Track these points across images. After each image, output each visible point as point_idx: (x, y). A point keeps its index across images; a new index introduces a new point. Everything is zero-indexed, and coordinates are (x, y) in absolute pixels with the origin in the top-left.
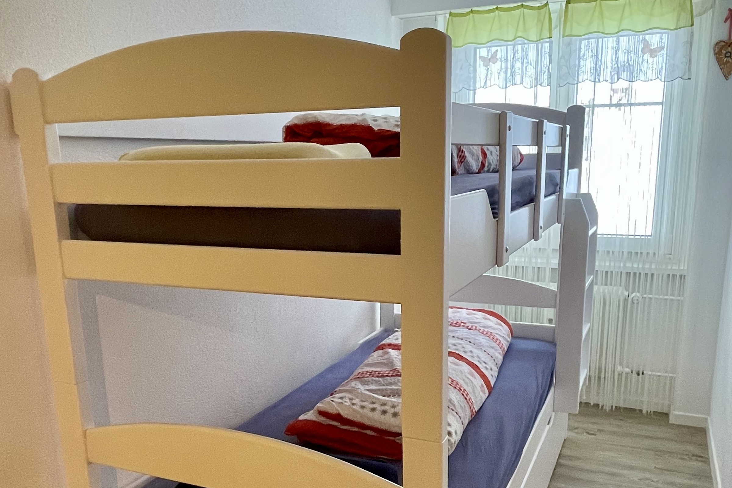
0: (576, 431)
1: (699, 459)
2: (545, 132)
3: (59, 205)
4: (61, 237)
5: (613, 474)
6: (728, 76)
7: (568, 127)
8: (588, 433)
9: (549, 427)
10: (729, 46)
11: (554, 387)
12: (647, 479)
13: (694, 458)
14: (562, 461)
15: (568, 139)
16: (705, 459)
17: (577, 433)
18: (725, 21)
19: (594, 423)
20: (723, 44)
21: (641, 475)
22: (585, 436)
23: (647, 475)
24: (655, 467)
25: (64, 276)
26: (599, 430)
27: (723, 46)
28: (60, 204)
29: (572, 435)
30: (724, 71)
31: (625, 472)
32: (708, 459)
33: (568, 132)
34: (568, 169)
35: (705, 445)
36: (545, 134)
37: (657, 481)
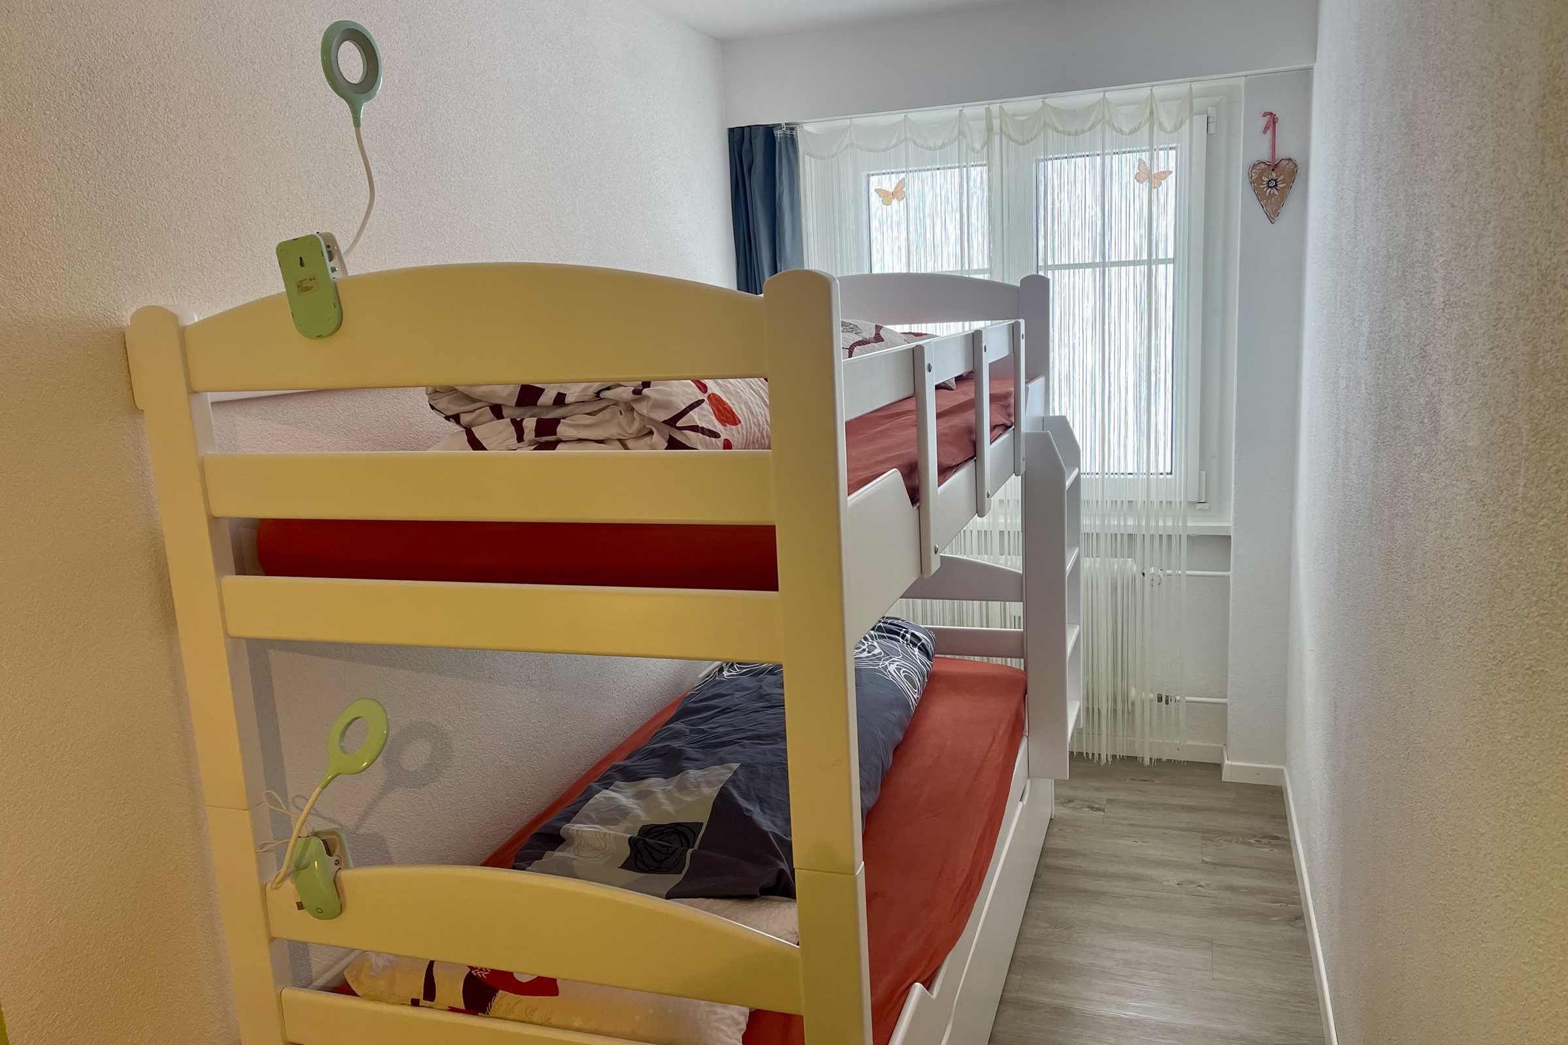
0: (1071, 805)
1: (1273, 842)
2: (985, 347)
3: (214, 521)
4: (220, 570)
5: (1135, 878)
6: (1275, 217)
7: (1022, 322)
8: (1092, 808)
9: (1023, 806)
10: (1273, 170)
11: (1028, 737)
12: (1191, 882)
13: (1264, 841)
14: (1050, 861)
15: (1023, 342)
16: (1283, 841)
17: (1074, 808)
18: (1265, 132)
19: (1099, 789)
20: (1263, 166)
21: (1182, 876)
22: (1087, 813)
23: (1191, 876)
24: (1203, 861)
25: (227, 635)
26: (1109, 801)
27: (1263, 170)
28: (217, 519)
29: (1065, 812)
30: (1266, 209)
31: (1154, 872)
32: (1289, 840)
33: (1023, 331)
34: (1026, 383)
35: (1282, 818)
36: (985, 351)
37: (1208, 885)
